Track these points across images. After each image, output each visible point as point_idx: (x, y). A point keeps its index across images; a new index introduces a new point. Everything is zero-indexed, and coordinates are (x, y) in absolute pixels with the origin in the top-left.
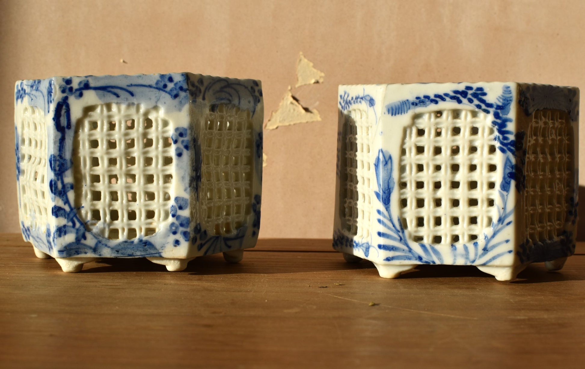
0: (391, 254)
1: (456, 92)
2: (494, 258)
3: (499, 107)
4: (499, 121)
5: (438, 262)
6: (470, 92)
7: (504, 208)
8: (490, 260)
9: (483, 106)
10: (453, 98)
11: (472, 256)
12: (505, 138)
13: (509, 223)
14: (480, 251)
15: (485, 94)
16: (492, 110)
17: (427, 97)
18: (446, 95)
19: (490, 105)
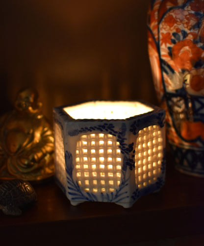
0: (74, 197)
1: (99, 126)
2: (121, 199)
3: (120, 133)
4: (120, 139)
5: (95, 201)
6: (106, 126)
7: (124, 178)
8: (119, 200)
9: (113, 133)
10: (98, 129)
11: (111, 198)
12: (124, 147)
13: (127, 185)
14: (114, 197)
15: (114, 127)
16: (117, 134)
17: (86, 128)
18: (95, 127)
19: (116, 132)
